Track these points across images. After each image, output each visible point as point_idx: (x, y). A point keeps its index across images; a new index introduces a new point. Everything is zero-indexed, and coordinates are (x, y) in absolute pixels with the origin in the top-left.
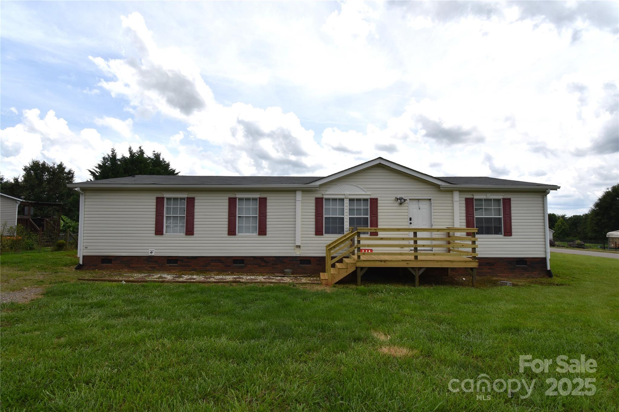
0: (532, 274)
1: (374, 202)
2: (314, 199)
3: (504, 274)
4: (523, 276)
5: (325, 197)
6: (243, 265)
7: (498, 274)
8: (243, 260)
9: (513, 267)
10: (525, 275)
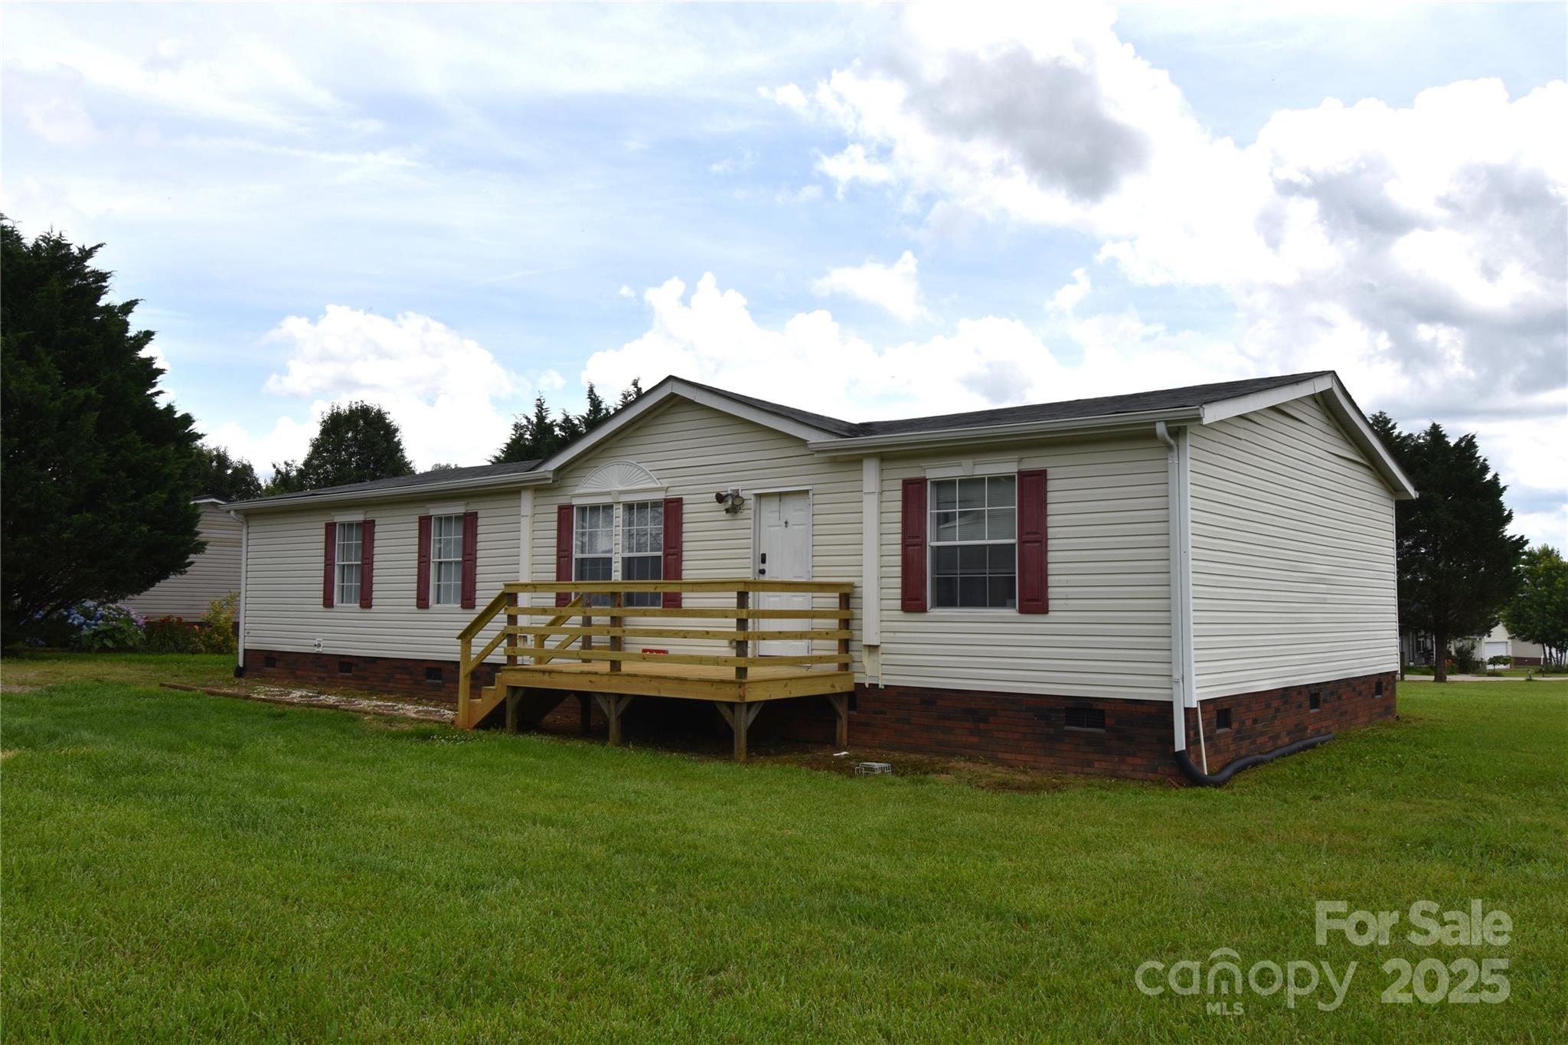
0: (1124, 767)
1: (672, 510)
2: (555, 509)
3: (1019, 757)
4: (1086, 770)
5: (576, 502)
6: (440, 681)
7: (1000, 755)
8: (440, 670)
9: (1052, 731)
10: (1097, 764)
